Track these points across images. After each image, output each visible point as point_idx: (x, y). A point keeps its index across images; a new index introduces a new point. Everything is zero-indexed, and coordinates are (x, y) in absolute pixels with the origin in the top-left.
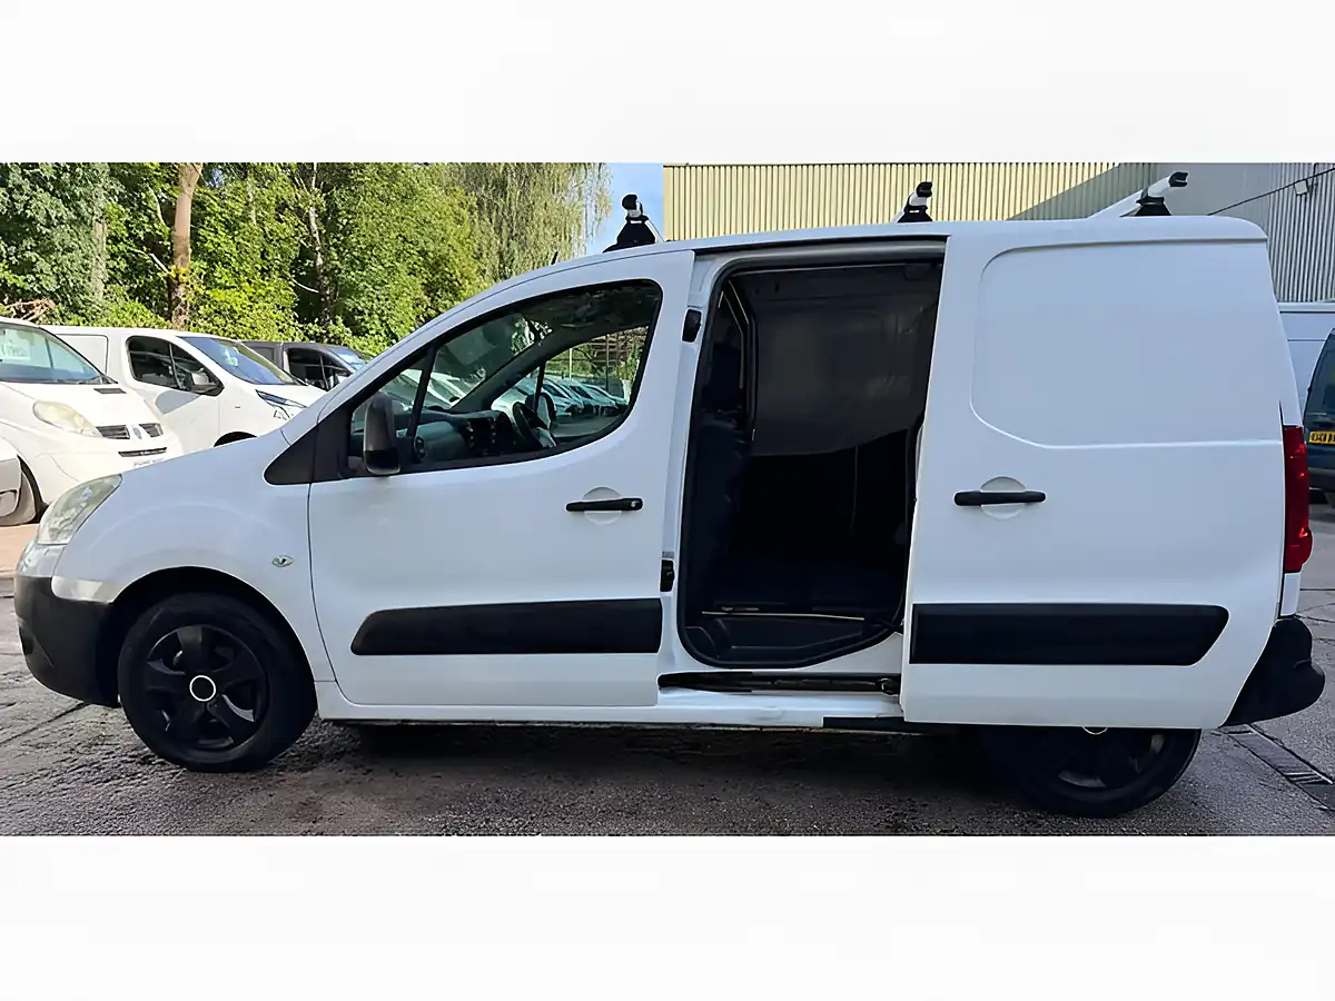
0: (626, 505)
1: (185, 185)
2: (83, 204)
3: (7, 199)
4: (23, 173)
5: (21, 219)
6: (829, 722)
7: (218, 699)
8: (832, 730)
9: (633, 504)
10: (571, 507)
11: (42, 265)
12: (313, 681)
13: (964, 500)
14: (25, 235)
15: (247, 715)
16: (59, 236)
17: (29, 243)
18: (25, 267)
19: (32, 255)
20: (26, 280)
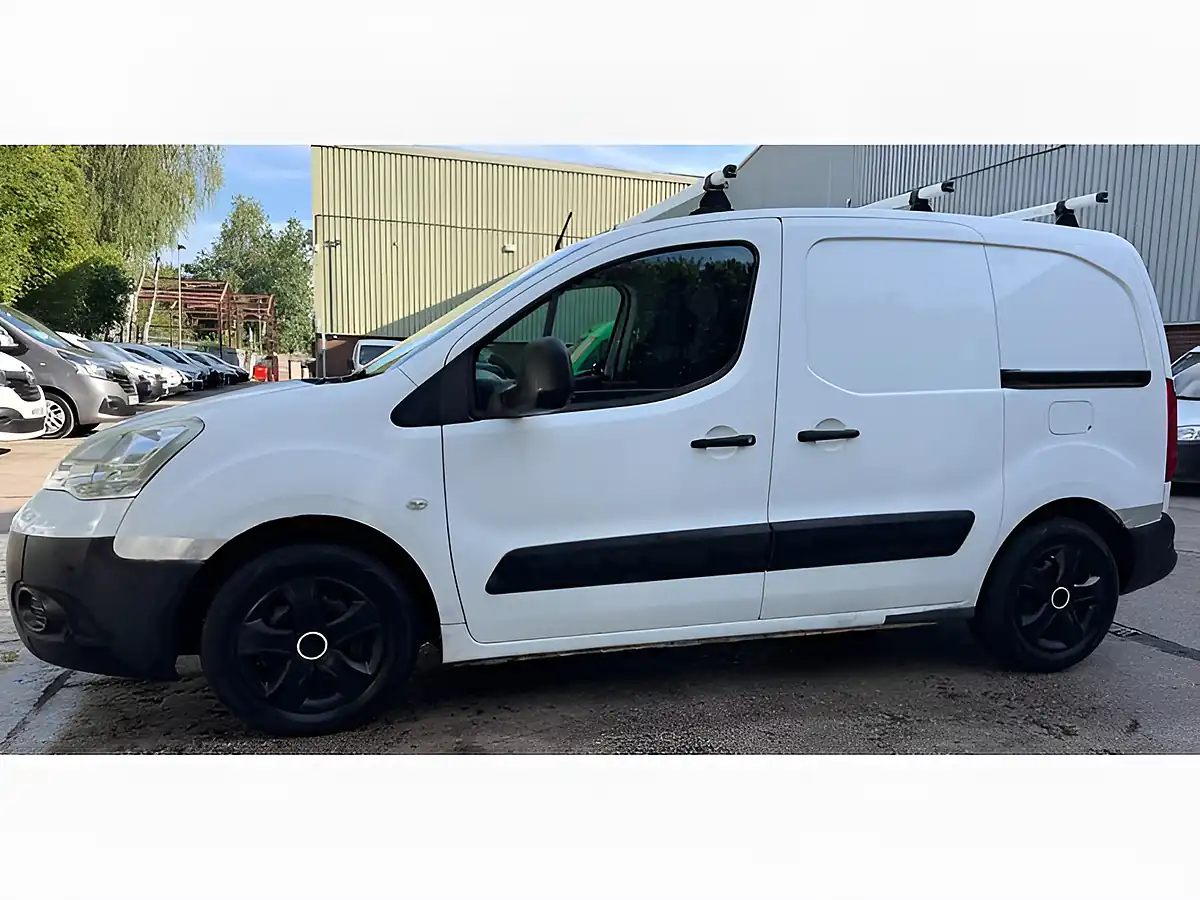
0: (744, 442)
6: (890, 619)
8: (892, 626)
9: (750, 441)
10: (695, 444)
12: (439, 624)
13: (805, 437)
15: (363, 668)
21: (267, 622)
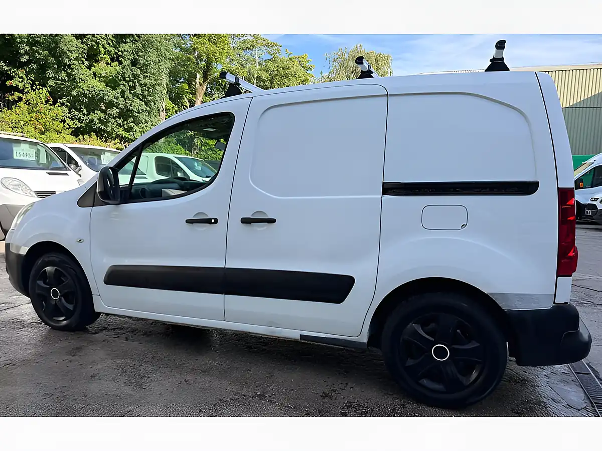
1: (198, 95)
2: (152, 104)
3: (124, 103)
4: (130, 92)
5: (128, 110)
7: (60, 299)
9: (213, 221)
11: (136, 128)
12: (92, 294)
13: (245, 221)
14: (130, 117)
15: (70, 307)
16: (143, 117)
17: (131, 120)
18: (129, 130)
19: (132, 124)
20: (129, 135)
21: (45, 283)
